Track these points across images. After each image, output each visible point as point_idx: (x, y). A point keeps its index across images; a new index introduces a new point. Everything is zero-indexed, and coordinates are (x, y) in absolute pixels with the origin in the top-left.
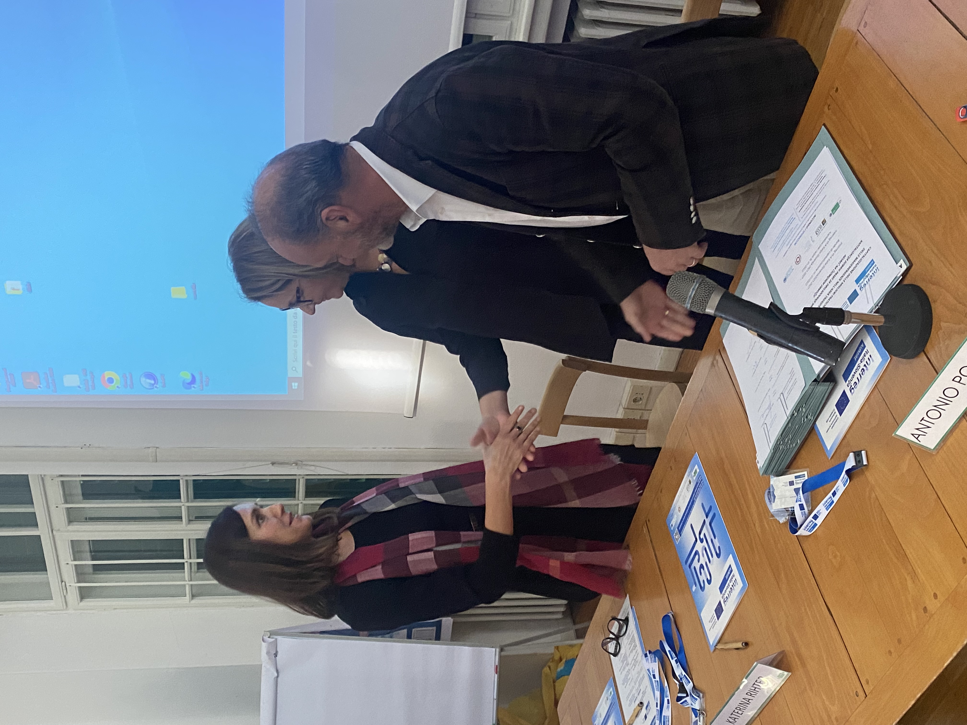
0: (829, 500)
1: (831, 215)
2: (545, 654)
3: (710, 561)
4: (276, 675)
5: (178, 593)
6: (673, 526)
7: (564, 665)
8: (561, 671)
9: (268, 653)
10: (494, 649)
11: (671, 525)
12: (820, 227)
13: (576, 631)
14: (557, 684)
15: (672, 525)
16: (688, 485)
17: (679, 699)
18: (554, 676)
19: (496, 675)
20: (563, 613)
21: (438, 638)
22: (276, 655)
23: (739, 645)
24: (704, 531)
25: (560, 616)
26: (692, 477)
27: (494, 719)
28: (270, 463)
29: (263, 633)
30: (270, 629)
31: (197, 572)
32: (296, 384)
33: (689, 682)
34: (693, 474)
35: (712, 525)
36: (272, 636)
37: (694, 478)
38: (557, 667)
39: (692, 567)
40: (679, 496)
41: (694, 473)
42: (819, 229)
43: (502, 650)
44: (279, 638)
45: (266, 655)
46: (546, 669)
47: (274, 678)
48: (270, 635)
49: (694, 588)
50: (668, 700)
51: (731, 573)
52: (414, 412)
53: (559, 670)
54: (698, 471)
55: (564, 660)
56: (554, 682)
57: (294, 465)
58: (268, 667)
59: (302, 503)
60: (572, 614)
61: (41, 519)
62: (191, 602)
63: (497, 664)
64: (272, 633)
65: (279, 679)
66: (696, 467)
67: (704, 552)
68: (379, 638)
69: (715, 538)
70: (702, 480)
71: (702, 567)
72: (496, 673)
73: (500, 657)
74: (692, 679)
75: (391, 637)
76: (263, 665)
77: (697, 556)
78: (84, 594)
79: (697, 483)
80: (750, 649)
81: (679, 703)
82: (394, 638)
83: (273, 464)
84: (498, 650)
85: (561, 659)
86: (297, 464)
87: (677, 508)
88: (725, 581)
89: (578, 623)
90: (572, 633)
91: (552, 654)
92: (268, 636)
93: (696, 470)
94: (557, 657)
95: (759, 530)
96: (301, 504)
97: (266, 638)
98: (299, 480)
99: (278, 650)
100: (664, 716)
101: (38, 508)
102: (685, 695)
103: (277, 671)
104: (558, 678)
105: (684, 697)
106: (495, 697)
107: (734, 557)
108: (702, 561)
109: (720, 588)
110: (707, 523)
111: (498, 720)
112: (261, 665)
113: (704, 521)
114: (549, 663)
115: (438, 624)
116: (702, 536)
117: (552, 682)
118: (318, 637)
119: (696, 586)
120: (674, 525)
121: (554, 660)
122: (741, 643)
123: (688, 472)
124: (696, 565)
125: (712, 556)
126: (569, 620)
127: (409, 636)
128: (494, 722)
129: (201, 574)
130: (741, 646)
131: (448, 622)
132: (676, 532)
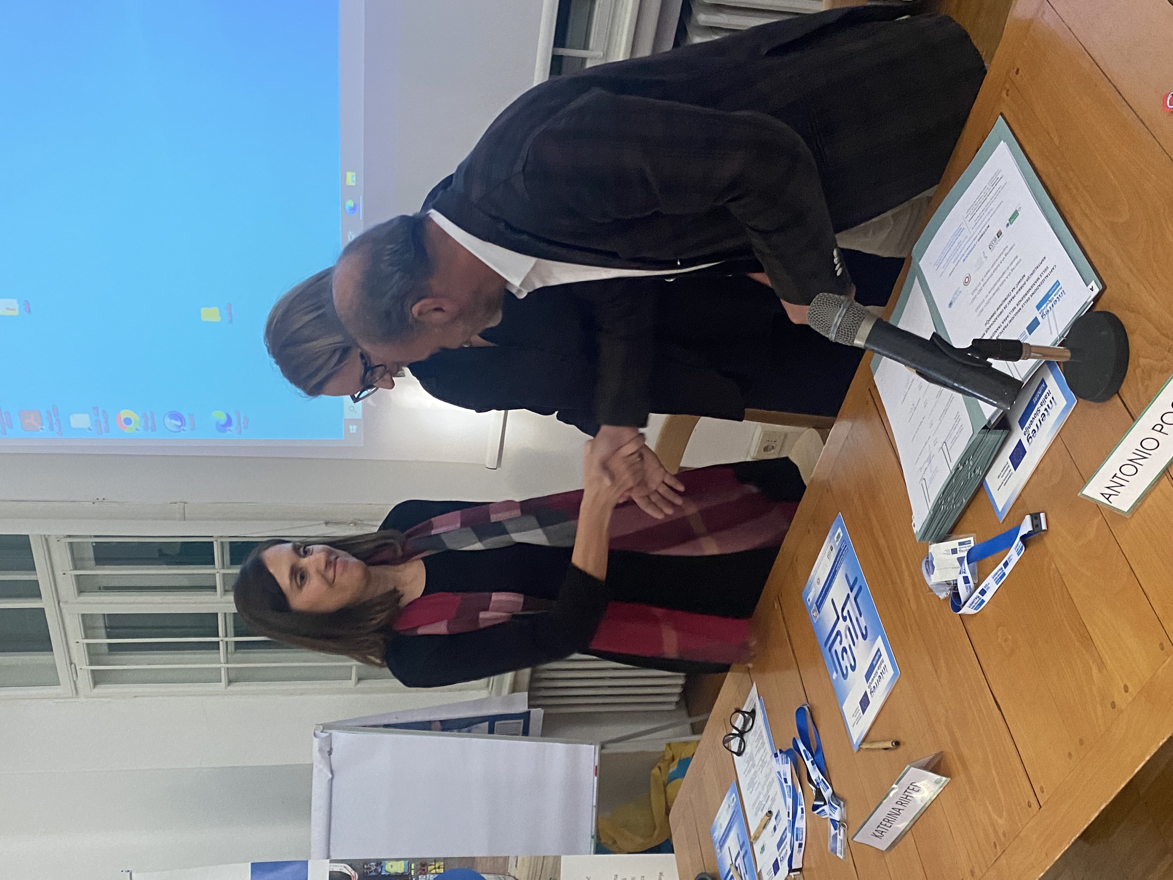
0: (1000, 572)
1: (1008, 225)
3: (854, 644)
4: (330, 776)
5: (212, 677)
6: (811, 601)
7: (677, 765)
8: (674, 773)
9: (321, 750)
10: (593, 747)
12: (995, 240)
13: (693, 725)
14: (668, 789)
15: (809, 600)
16: (830, 552)
17: (815, 808)
18: (665, 778)
19: (596, 778)
20: (677, 703)
21: (526, 732)
22: (330, 753)
23: (889, 745)
24: (848, 607)
25: (672, 707)
26: (834, 543)
27: (593, 830)
28: (323, 522)
29: (315, 727)
30: (324, 722)
31: (235, 653)
32: (355, 427)
33: (828, 788)
34: (836, 539)
35: (858, 600)
36: (324, 731)
37: (837, 544)
38: (668, 767)
39: (833, 651)
40: (819, 566)
41: (837, 538)
42: (994, 242)
43: (602, 747)
44: (334, 732)
45: (318, 753)
46: (656, 771)
47: (328, 780)
48: (324, 729)
49: (835, 675)
50: (802, 809)
51: (879, 659)
52: (498, 460)
53: (671, 771)
54: (841, 535)
55: (677, 761)
56: (665, 785)
57: (352, 525)
58: (321, 766)
60: (687, 705)
61: (45, 588)
62: (227, 689)
63: (597, 764)
64: (326, 727)
65: (334, 782)
66: (840, 530)
67: (848, 633)
68: (455, 733)
69: (861, 616)
70: (846, 546)
71: (844, 650)
72: (596, 775)
73: (602, 757)
74: (831, 784)
75: (469, 731)
76: (315, 765)
77: (839, 637)
78: (98, 679)
79: (840, 550)
80: (901, 749)
81: (815, 812)
82: (472, 733)
83: (327, 523)
84: (597, 747)
85: (673, 759)
86: (355, 524)
87: (816, 580)
88: (872, 667)
89: (694, 716)
90: (688, 727)
91: (663, 752)
92: (321, 731)
93: (839, 535)
94: (668, 756)
95: (914, 608)
97: (318, 732)
99: (333, 747)
100: (797, 829)
101: (42, 575)
102: (822, 803)
103: (332, 772)
104: (670, 781)
105: (822, 806)
106: (594, 804)
107: (884, 639)
108: (845, 644)
109: (865, 676)
110: (852, 597)
111: (598, 831)
112: (312, 764)
113: (848, 596)
114: (659, 764)
115: (526, 716)
116: (845, 613)
117: (662, 787)
118: (381, 732)
119: (837, 673)
120: (813, 600)
121: (666, 760)
122: (891, 742)
123: (830, 534)
124: (838, 648)
125: (857, 638)
126: (684, 712)
127: (491, 731)
128: (593, 834)
129: (239, 655)
130: (891, 746)
131: (538, 714)
132: (813, 608)
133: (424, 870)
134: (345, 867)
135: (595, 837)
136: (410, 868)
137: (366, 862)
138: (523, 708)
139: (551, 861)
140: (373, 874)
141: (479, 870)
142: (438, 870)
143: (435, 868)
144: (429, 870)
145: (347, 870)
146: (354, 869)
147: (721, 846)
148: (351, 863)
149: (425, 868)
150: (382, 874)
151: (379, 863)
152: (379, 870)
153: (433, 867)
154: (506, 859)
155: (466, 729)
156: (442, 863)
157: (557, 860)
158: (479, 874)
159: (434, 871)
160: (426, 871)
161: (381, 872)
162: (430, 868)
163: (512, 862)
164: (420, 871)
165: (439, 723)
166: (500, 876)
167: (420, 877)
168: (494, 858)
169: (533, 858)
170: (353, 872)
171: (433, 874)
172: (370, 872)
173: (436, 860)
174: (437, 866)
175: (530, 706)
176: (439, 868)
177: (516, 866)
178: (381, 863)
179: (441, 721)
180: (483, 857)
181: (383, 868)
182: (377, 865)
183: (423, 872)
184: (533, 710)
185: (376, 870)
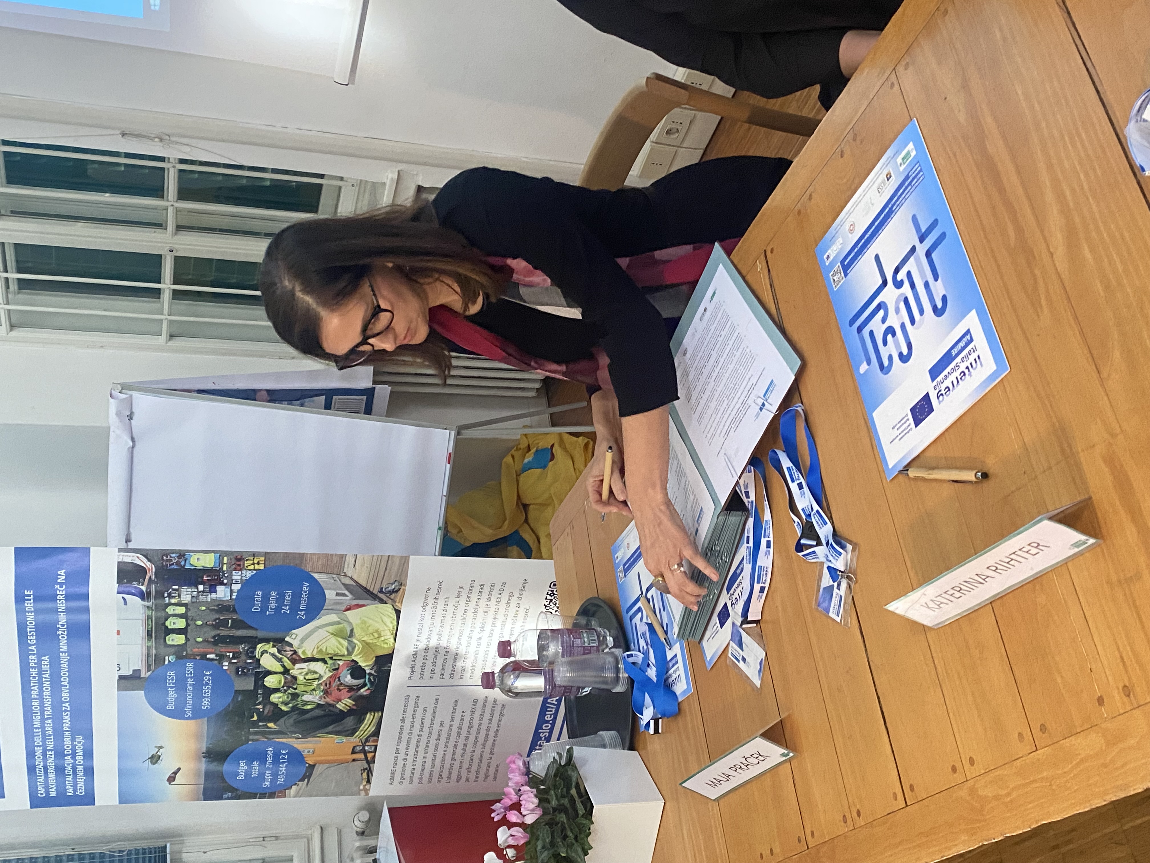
2: (508, 440)
3: (913, 321)
4: (131, 444)
6: (831, 258)
7: (533, 455)
8: (529, 462)
9: (118, 414)
10: (448, 431)
11: (825, 257)
13: (551, 415)
14: (522, 478)
15: (828, 257)
16: (883, 182)
17: (800, 547)
18: (518, 467)
19: (448, 466)
20: (538, 390)
21: (368, 411)
22: (131, 417)
23: (970, 476)
24: (911, 265)
25: (533, 394)
26: (896, 168)
27: (441, 520)
28: (118, 132)
29: (111, 386)
30: (122, 381)
31: (19, 293)
32: (158, 2)
33: (826, 523)
34: (899, 160)
35: (934, 255)
36: (123, 391)
37: (902, 168)
38: (524, 457)
39: (866, 332)
40: (857, 204)
41: (903, 159)
43: (458, 433)
44: (136, 394)
45: (115, 416)
46: (508, 459)
47: (129, 448)
48: (122, 389)
49: (864, 367)
50: (768, 542)
51: (967, 345)
52: (350, 75)
53: (526, 461)
54: (913, 154)
55: (533, 451)
56: (518, 475)
57: (157, 140)
58: (118, 432)
59: (172, 205)
60: (547, 394)
62: (9, 335)
63: (450, 451)
64: (125, 387)
65: (136, 450)
66: (911, 146)
67: (902, 305)
68: (285, 405)
69: (936, 279)
70: (921, 171)
71: (890, 330)
72: (449, 463)
73: (457, 443)
74: (831, 519)
75: (302, 405)
76: (111, 430)
77: (881, 313)
79: (907, 177)
80: (989, 485)
81: (800, 554)
82: (305, 406)
83: (123, 135)
84: (453, 433)
85: (529, 449)
86: (161, 140)
87: (847, 226)
88: (947, 359)
89: (554, 406)
90: (546, 417)
91: (518, 440)
92: (118, 391)
93: (908, 153)
94: (524, 445)
95: (1062, 266)
96: (172, 208)
97: (115, 393)
98: (168, 169)
99: (134, 410)
100: (760, 567)
102: (814, 543)
103: (133, 439)
104: (524, 470)
105: (811, 546)
106: (445, 494)
107: (981, 316)
108: (893, 321)
109: (930, 371)
110: (921, 249)
111: (446, 523)
112: (109, 428)
113: (913, 250)
114: (513, 452)
115: (369, 393)
116: (901, 275)
117: (515, 476)
118: (195, 398)
119: (869, 363)
120: (834, 258)
121: (520, 449)
122: (974, 472)
123: (889, 153)
124: (877, 326)
125: (922, 312)
126: (544, 401)
127: (328, 406)
128: (441, 525)
129: (23, 296)
130: (973, 479)
131: (383, 392)
132: (835, 269)
133: (239, 565)
134: (138, 557)
135: (443, 528)
136: (221, 563)
137: (166, 553)
138: (367, 384)
139: (397, 562)
140: (175, 567)
141: (308, 568)
142: (256, 566)
143: (254, 564)
144: (246, 565)
145: (141, 561)
146: (149, 560)
147: (626, 571)
148: (146, 554)
149: (242, 563)
150: (186, 567)
151: (182, 555)
152: (183, 563)
153: (251, 562)
154: (342, 557)
155: (298, 402)
156: (263, 558)
157: (405, 561)
158: (308, 573)
159: (252, 567)
160: (242, 566)
161: (184, 565)
162: (247, 563)
163: (350, 560)
164: (234, 566)
165: (265, 392)
166: (334, 576)
167: (234, 572)
168: (327, 555)
169: (375, 558)
170: (149, 564)
171: (250, 570)
172: (170, 565)
173: (254, 555)
174: (256, 561)
175: (375, 382)
176: (258, 563)
177: (355, 566)
178: (184, 555)
179: (267, 391)
180: (315, 554)
181: (187, 561)
182: (179, 557)
183: (239, 568)
184: (378, 387)
185: (178, 563)
